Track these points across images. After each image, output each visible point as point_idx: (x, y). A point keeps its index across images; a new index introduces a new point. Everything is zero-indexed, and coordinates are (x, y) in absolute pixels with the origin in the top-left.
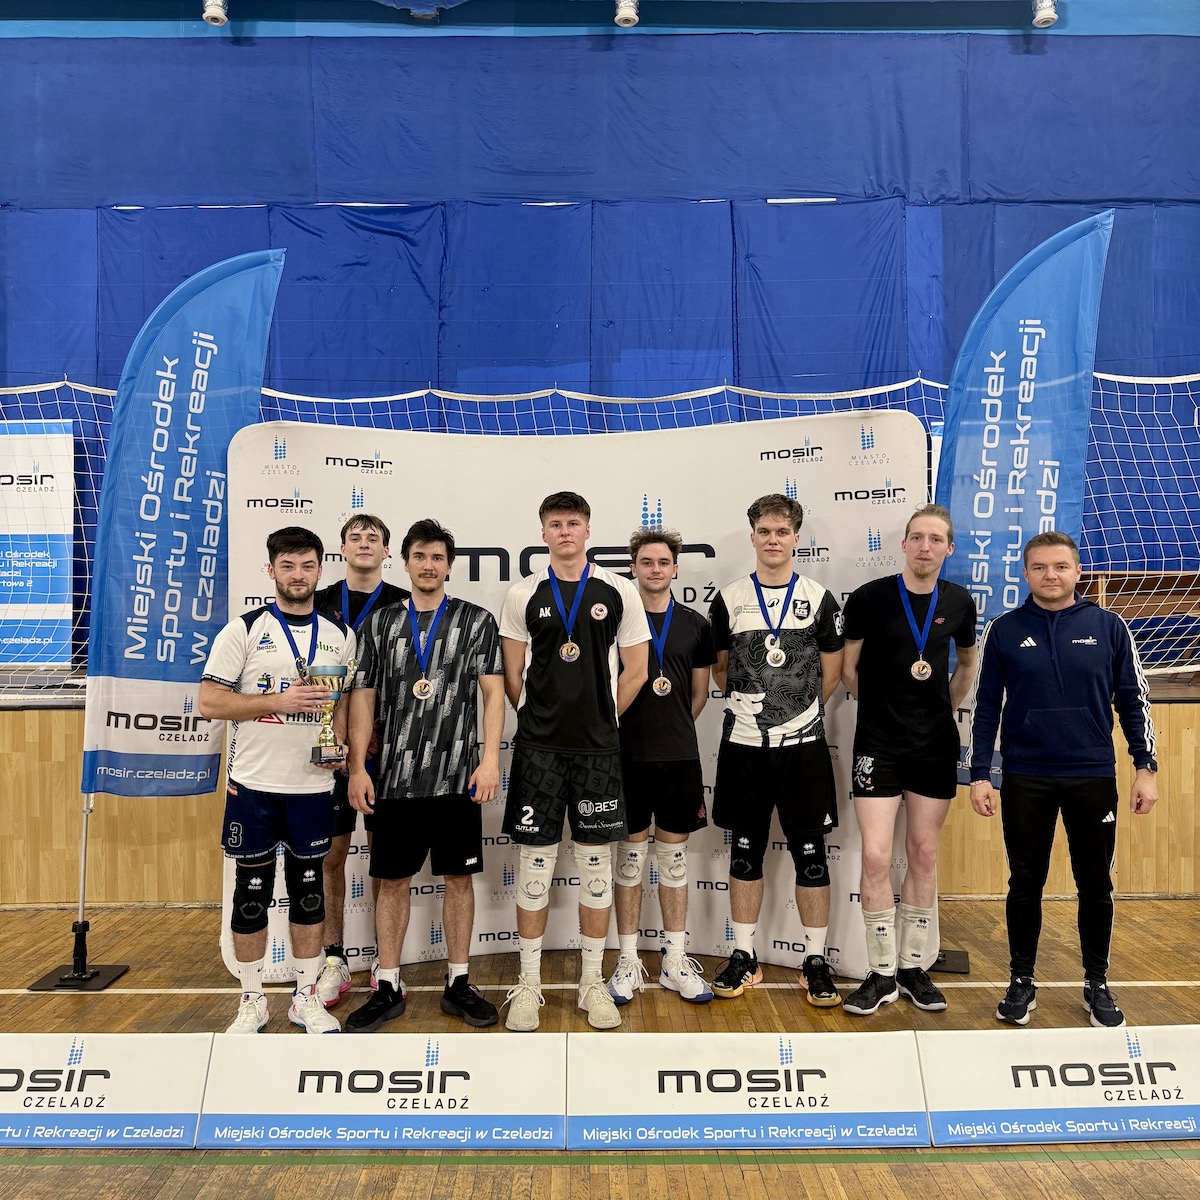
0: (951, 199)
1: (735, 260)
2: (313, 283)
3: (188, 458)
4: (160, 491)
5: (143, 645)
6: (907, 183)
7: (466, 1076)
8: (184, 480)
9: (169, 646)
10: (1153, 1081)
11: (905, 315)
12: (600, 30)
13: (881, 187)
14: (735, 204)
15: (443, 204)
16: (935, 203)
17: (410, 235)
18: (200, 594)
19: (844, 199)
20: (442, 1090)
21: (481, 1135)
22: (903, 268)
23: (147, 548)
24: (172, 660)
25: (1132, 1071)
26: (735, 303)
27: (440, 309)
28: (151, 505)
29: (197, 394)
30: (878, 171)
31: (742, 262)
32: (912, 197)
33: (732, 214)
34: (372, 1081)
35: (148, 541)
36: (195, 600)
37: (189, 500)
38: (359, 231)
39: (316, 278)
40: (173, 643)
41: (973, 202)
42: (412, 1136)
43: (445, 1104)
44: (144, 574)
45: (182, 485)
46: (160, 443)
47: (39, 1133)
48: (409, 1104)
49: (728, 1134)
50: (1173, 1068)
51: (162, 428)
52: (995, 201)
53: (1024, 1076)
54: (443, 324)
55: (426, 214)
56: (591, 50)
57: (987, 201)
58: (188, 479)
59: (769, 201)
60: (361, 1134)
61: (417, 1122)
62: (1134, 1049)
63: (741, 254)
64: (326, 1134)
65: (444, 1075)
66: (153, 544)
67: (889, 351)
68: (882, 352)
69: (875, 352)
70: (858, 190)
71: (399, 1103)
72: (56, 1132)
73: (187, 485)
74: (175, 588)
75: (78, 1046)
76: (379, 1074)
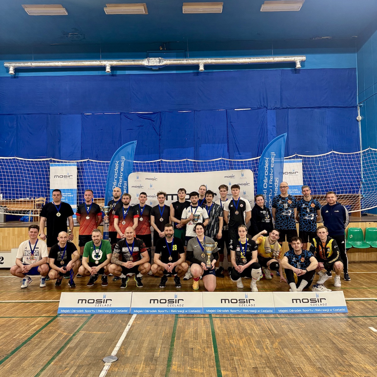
0: (277, 108)
1: (227, 123)
2: (131, 131)
6: (267, 105)
7: (183, 300)
8: (120, 183)
10: (321, 302)
11: (267, 135)
12: (195, 71)
13: (261, 106)
14: (227, 110)
15: (160, 112)
16: (274, 109)
17: (153, 119)
19: (253, 109)
20: (178, 303)
21: (186, 311)
22: (267, 124)
25: (317, 300)
26: (227, 133)
27: (160, 136)
29: (122, 167)
30: (261, 102)
31: (229, 123)
32: (268, 108)
33: (226, 113)
34: (164, 301)
38: (141, 119)
39: (131, 129)
41: (283, 108)
42: (173, 311)
43: (179, 306)
47: (99, 311)
48: (172, 305)
50: (325, 299)
52: (288, 108)
53: (295, 301)
54: (160, 139)
55: (156, 114)
56: (193, 76)
57: (287, 108)
59: (235, 110)
60: (163, 311)
61: (174, 309)
62: (317, 296)
63: (229, 122)
64: (156, 311)
65: (178, 300)
67: (264, 144)
68: (262, 144)
69: (260, 144)
70: (256, 107)
71: (170, 305)
75: (105, 295)
76: (166, 300)
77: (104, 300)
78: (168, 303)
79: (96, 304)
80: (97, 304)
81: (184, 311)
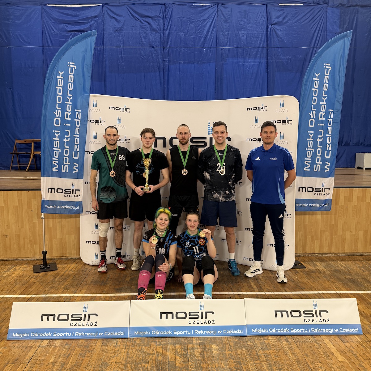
1: (267, 26)
3: (69, 105)
4: (60, 117)
5: (57, 167)
7: (213, 313)
8: (68, 113)
9: (66, 167)
14: (268, 6)
18: (75, 150)
20: (206, 318)
23: (57, 135)
24: (67, 171)
27: (163, 43)
28: (57, 121)
29: (70, 84)
31: (270, 27)
32: (330, 4)
35: (57, 133)
36: (74, 152)
37: (70, 119)
40: (67, 166)
42: (198, 333)
43: (207, 322)
44: (57, 144)
45: (67, 114)
46: (59, 101)
47: (77, 334)
49: (298, 331)
51: (59, 95)
52: (358, 6)
57: (356, 6)
58: (69, 112)
59: (280, 5)
60: (181, 333)
61: (199, 328)
63: (270, 24)
65: (206, 313)
66: (59, 134)
71: (193, 322)
72: (83, 334)
73: (69, 114)
74: (67, 149)
75: (86, 306)
76: (185, 313)
77: (85, 315)
78: (189, 318)
79: (72, 322)
80: (74, 322)
81: (216, 332)
